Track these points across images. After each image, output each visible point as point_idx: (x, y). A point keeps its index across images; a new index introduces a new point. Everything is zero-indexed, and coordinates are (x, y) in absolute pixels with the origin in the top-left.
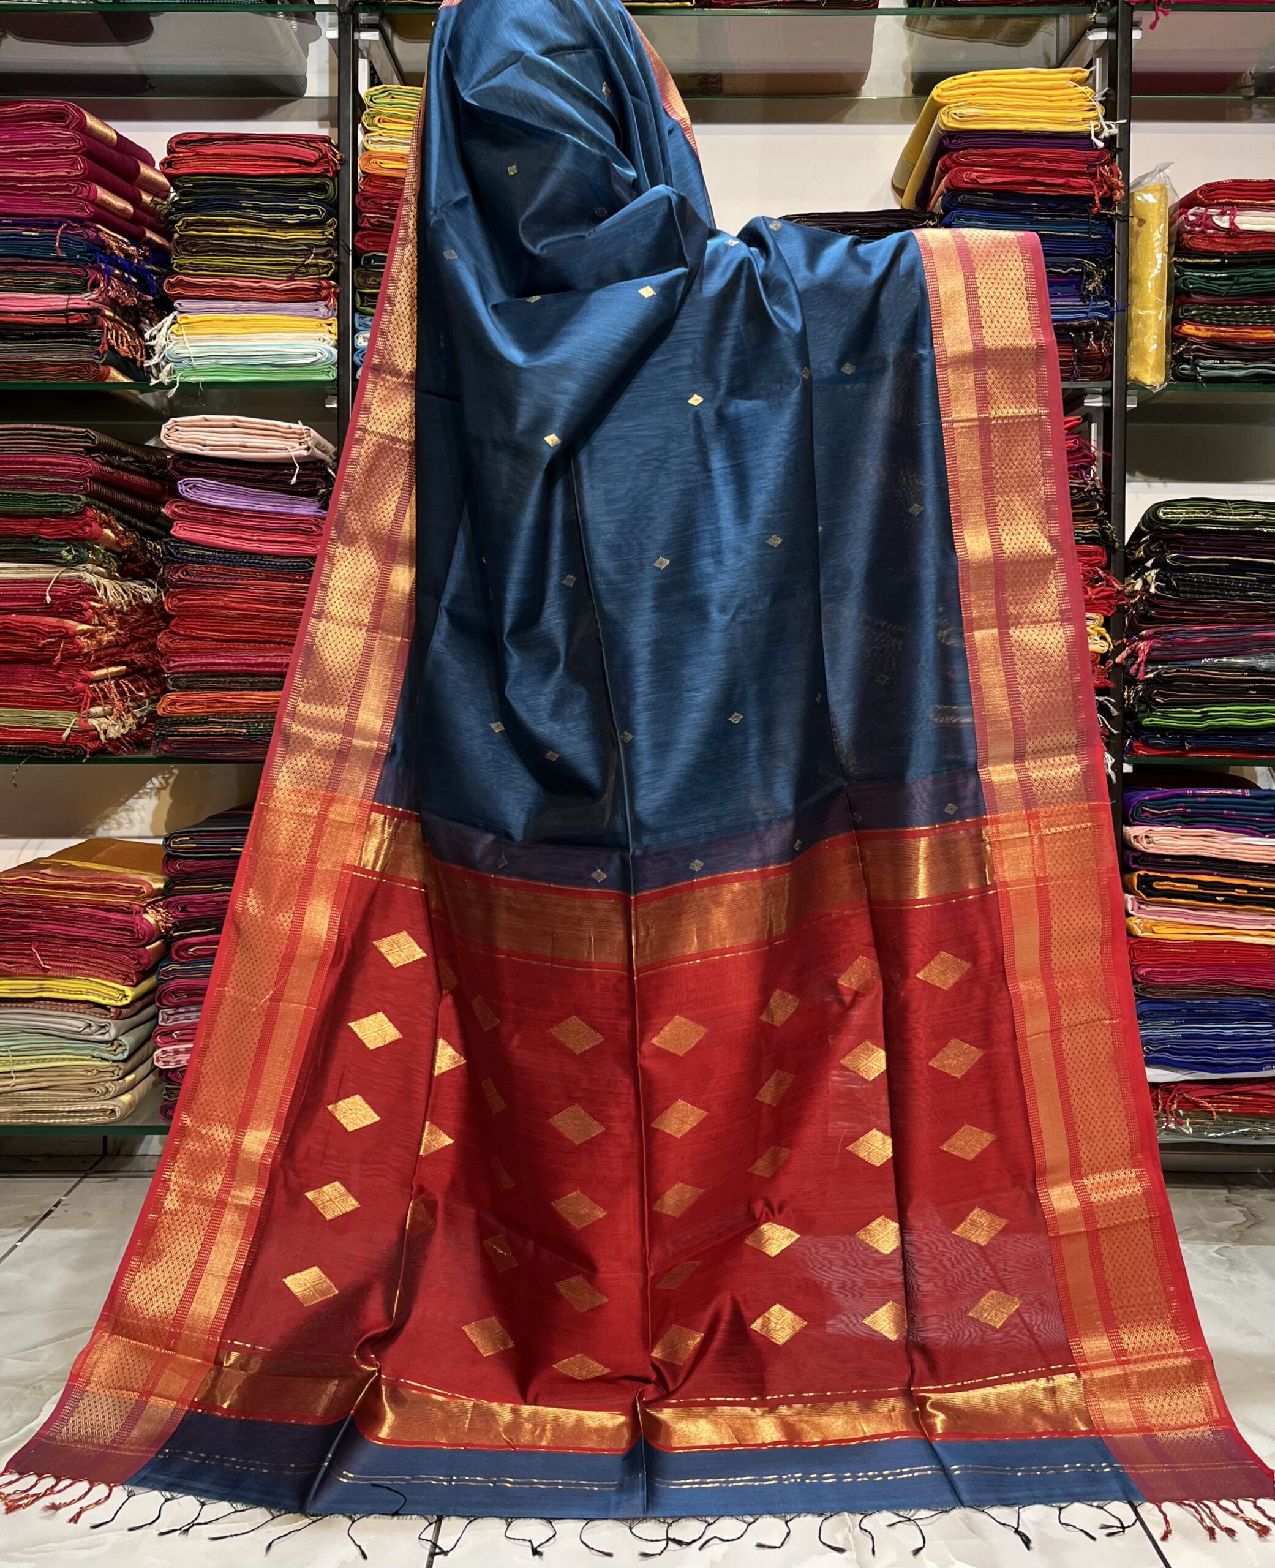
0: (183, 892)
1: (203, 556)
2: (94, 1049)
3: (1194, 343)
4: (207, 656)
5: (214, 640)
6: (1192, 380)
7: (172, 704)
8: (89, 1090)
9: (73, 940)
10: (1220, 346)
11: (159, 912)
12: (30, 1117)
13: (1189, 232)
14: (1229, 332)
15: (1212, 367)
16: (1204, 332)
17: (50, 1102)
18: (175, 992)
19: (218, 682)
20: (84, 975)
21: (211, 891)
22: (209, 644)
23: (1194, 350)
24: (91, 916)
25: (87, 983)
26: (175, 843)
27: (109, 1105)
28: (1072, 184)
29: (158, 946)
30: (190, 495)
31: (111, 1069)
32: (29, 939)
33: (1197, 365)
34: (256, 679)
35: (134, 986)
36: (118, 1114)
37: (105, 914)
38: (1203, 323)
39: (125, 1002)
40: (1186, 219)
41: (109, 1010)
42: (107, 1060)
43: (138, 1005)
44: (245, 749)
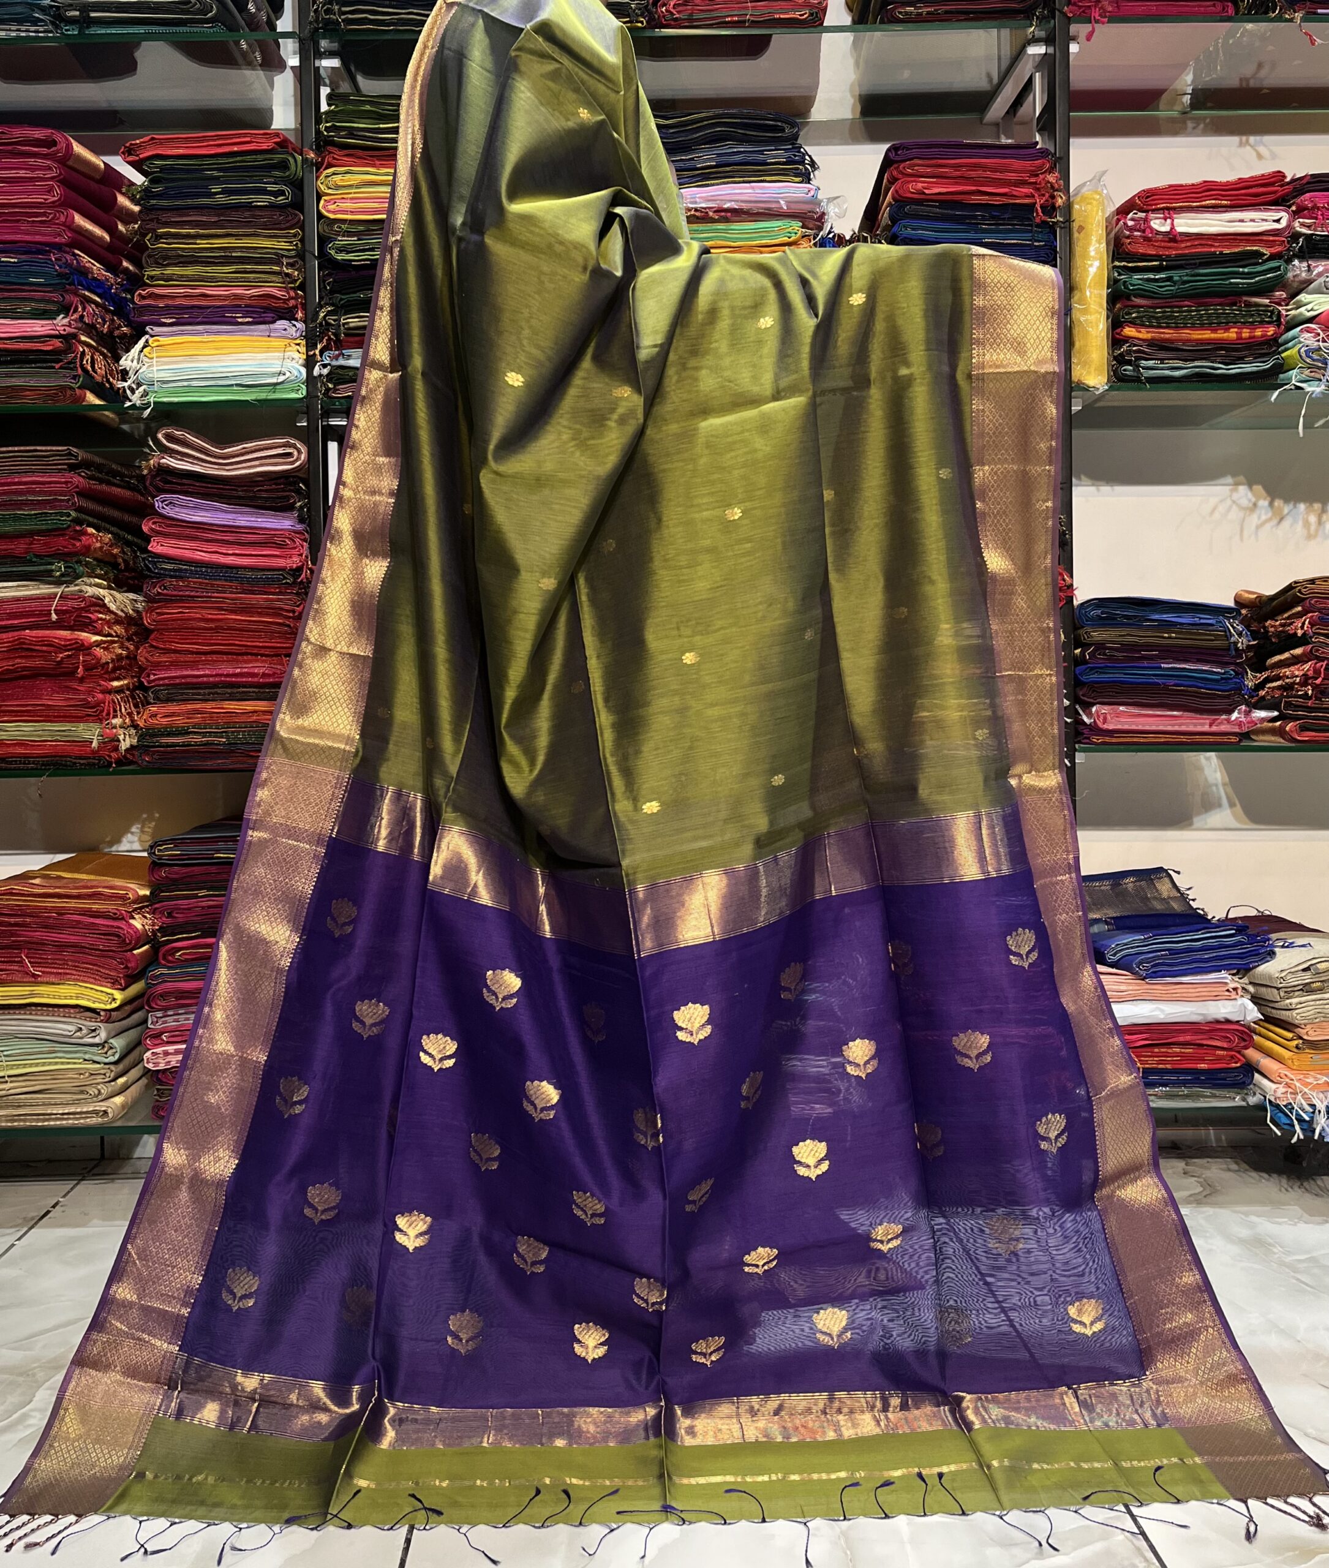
0: (170, 898)
1: (180, 570)
2: (86, 1053)
3: (1135, 345)
4: (186, 669)
5: (192, 653)
6: (1134, 381)
7: (154, 716)
8: (82, 1092)
9: (62, 947)
10: (1161, 347)
11: (145, 917)
12: (24, 1121)
13: (1128, 237)
14: (1168, 334)
15: (1151, 367)
16: (1144, 334)
17: (44, 1104)
18: (164, 995)
19: (199, 694)
20: (74, 980)
21: (196, 896)
22: (190, 657)
23: (1135, 352)
24: (79, 922)
25: (77, 987)
26: (159, 851)
27: (101, 1106)
28: (1014, 193)
29: (146, 951)
30: (169, 511)
31: (102, 1072)
32: (18, 946)
33: (1138, 366)
34: (235, 690)
35: (123, 990)
36: (111, 1115)
37: (92, 920)
38: (1143, 325)
39: (114, 1005)
40: (1125, 224)
41: (98, 1014)
42: (99, 1063)
43: (128, 1008)
44: (225, 758)
